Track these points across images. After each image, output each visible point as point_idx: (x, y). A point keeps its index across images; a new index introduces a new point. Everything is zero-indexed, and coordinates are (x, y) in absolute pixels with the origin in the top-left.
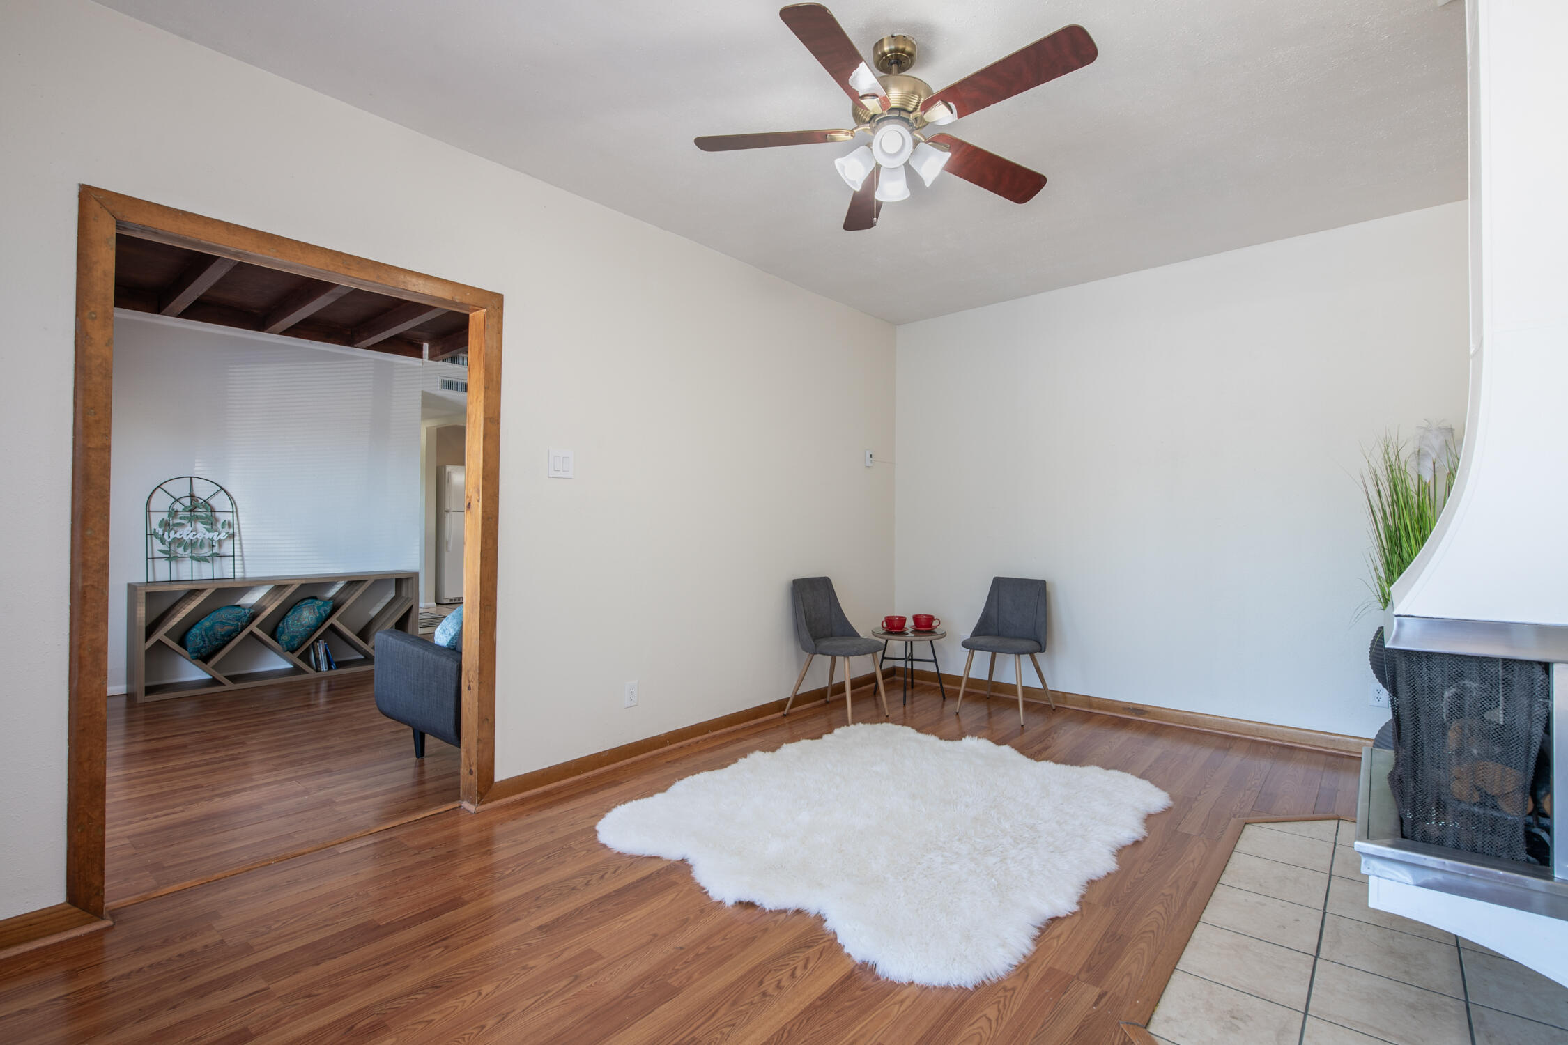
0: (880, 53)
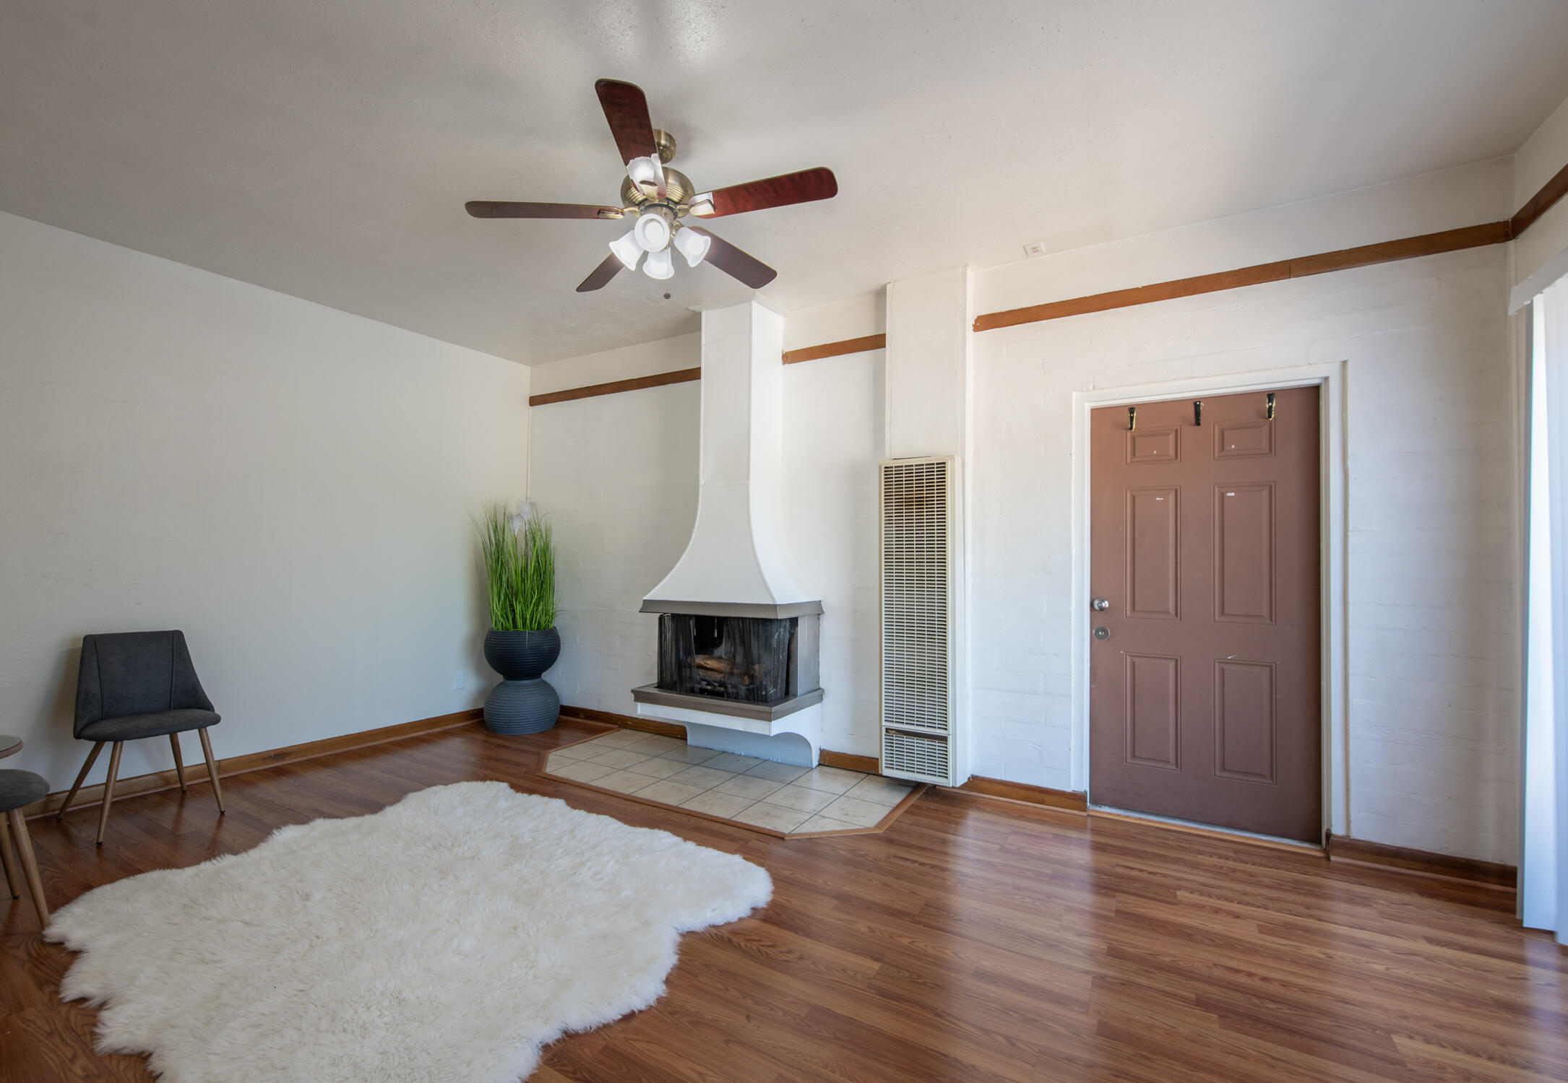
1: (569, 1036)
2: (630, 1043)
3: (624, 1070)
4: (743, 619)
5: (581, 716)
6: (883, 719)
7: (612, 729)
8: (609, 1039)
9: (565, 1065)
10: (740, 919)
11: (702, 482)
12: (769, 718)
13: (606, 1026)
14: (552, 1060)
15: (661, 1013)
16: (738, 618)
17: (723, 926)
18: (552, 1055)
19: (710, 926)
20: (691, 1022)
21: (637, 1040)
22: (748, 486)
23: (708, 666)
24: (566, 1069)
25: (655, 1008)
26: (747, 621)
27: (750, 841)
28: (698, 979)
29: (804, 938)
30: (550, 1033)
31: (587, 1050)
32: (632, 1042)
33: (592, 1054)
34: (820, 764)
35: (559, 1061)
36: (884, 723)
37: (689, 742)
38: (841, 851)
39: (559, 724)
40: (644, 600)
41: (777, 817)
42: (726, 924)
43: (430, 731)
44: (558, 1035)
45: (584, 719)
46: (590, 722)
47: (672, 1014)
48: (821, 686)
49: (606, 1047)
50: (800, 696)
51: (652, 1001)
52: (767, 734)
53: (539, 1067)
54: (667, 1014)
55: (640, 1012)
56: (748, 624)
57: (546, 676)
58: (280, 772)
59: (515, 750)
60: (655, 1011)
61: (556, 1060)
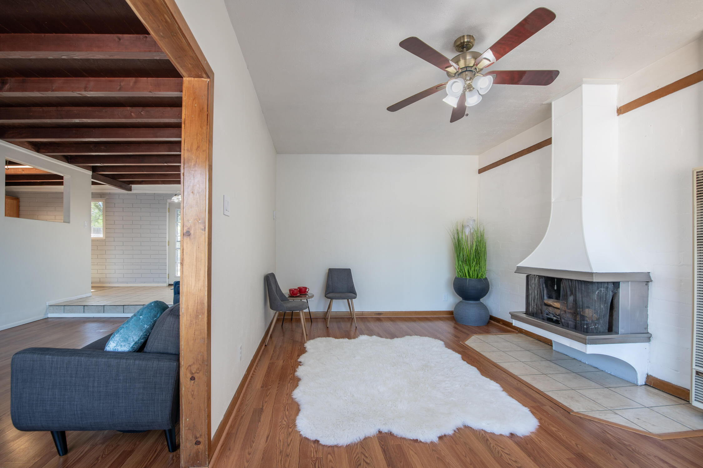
0: (462, 41)
1: (391, 434)
2: (409, 450)
3: (399, 455)
4: (571, 280)
5: (501, 323)
6: (694, 364)
7: (513, 332)
8: (403, 443)
9: (382, 441)
10: (501, 435)
11: (553, 200)
12: (585, 342)
13: (404, 439)
14: (380, 437)
15: (429, 447)
16: (568, 279)
17: (489, 433)
18: (381, 436)
19: (482, 430)
20: (438, 458)
21: (412, 450)
22: (581, 199)
23: (555, 306)
24: (382, 443)
25: (428, 444)
26: (574, 281)
27: (545, 405)
28: (457, 445)
29: (531, 461)
30: (385, 429)
31: (393, 441)
32: (409, 449)
33: (393, 444)
34: (646, 385)
35: (381, 439)
36: (694, 367)
37: (554, 348)
38: (608, 435)
39: (488, 324)
40: (517, 267)
41: (577, 401)
42: (491, 433)
43: (433, 316)
44: (386, 431)
45: (502, 324)
46: (504, 327)
47: (433, 450)
48: (649, 331)
49: (400, 445)
50: (621, 334)
51: (429, 441)
52: (584, 352)
53: (374, 436)
54: (431, 449)
55: (421, 442)
56: (574, 283)
57: (481, 300)
58: (379, 320)
59: (461, 331)
60: (428, 445)
61: (381, 438)
